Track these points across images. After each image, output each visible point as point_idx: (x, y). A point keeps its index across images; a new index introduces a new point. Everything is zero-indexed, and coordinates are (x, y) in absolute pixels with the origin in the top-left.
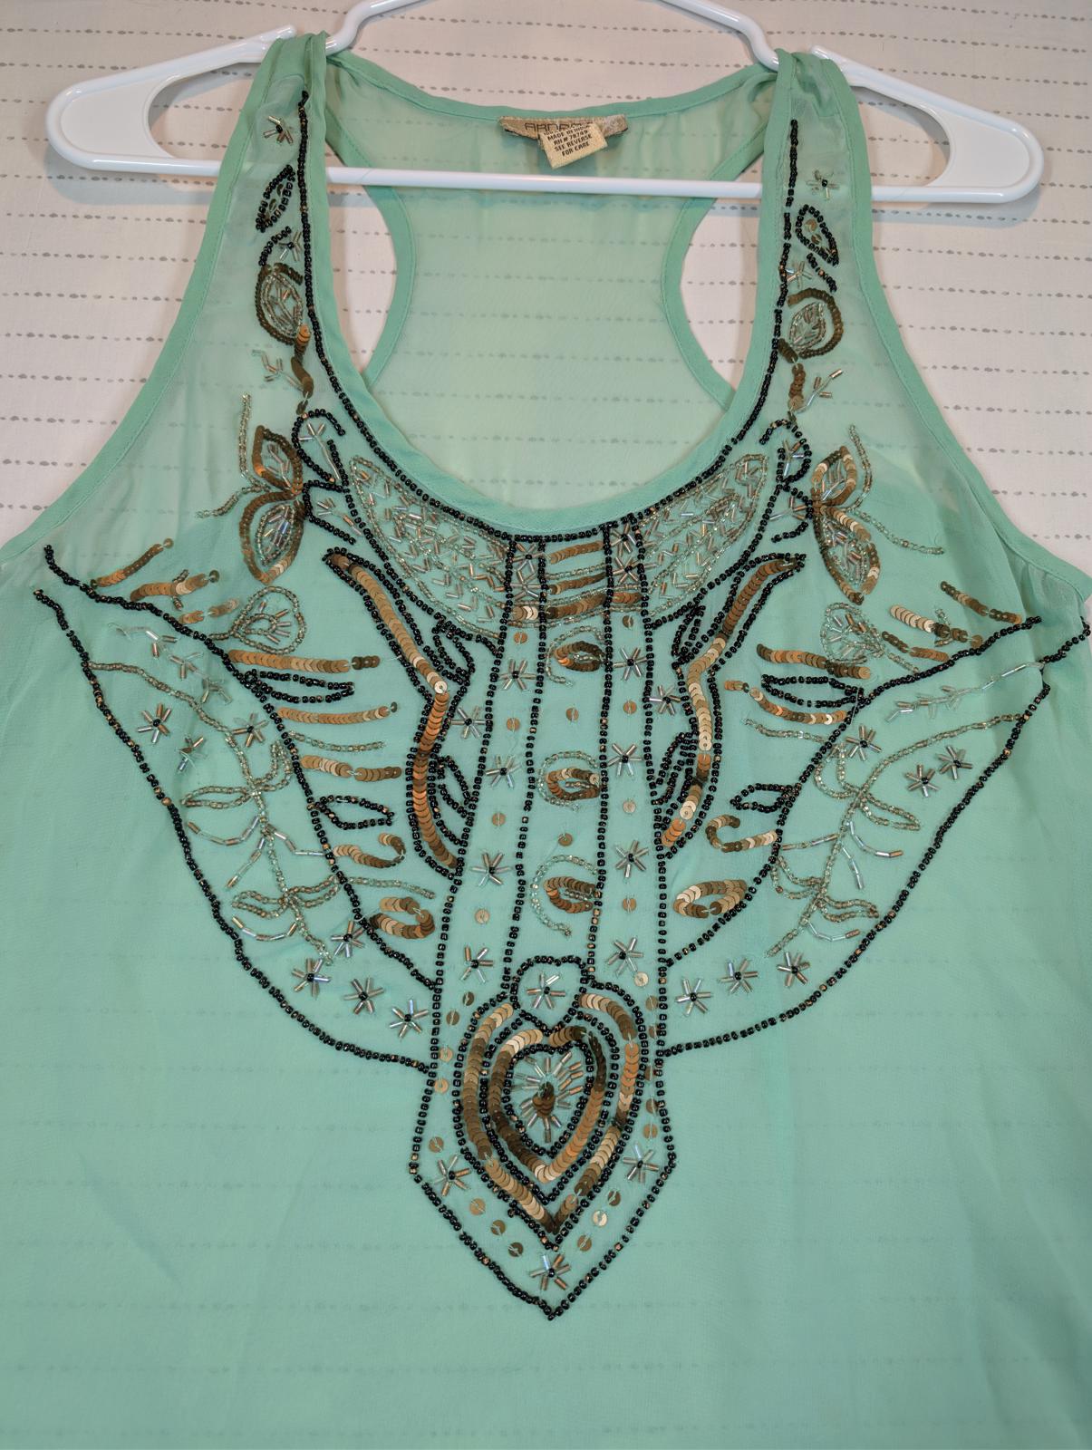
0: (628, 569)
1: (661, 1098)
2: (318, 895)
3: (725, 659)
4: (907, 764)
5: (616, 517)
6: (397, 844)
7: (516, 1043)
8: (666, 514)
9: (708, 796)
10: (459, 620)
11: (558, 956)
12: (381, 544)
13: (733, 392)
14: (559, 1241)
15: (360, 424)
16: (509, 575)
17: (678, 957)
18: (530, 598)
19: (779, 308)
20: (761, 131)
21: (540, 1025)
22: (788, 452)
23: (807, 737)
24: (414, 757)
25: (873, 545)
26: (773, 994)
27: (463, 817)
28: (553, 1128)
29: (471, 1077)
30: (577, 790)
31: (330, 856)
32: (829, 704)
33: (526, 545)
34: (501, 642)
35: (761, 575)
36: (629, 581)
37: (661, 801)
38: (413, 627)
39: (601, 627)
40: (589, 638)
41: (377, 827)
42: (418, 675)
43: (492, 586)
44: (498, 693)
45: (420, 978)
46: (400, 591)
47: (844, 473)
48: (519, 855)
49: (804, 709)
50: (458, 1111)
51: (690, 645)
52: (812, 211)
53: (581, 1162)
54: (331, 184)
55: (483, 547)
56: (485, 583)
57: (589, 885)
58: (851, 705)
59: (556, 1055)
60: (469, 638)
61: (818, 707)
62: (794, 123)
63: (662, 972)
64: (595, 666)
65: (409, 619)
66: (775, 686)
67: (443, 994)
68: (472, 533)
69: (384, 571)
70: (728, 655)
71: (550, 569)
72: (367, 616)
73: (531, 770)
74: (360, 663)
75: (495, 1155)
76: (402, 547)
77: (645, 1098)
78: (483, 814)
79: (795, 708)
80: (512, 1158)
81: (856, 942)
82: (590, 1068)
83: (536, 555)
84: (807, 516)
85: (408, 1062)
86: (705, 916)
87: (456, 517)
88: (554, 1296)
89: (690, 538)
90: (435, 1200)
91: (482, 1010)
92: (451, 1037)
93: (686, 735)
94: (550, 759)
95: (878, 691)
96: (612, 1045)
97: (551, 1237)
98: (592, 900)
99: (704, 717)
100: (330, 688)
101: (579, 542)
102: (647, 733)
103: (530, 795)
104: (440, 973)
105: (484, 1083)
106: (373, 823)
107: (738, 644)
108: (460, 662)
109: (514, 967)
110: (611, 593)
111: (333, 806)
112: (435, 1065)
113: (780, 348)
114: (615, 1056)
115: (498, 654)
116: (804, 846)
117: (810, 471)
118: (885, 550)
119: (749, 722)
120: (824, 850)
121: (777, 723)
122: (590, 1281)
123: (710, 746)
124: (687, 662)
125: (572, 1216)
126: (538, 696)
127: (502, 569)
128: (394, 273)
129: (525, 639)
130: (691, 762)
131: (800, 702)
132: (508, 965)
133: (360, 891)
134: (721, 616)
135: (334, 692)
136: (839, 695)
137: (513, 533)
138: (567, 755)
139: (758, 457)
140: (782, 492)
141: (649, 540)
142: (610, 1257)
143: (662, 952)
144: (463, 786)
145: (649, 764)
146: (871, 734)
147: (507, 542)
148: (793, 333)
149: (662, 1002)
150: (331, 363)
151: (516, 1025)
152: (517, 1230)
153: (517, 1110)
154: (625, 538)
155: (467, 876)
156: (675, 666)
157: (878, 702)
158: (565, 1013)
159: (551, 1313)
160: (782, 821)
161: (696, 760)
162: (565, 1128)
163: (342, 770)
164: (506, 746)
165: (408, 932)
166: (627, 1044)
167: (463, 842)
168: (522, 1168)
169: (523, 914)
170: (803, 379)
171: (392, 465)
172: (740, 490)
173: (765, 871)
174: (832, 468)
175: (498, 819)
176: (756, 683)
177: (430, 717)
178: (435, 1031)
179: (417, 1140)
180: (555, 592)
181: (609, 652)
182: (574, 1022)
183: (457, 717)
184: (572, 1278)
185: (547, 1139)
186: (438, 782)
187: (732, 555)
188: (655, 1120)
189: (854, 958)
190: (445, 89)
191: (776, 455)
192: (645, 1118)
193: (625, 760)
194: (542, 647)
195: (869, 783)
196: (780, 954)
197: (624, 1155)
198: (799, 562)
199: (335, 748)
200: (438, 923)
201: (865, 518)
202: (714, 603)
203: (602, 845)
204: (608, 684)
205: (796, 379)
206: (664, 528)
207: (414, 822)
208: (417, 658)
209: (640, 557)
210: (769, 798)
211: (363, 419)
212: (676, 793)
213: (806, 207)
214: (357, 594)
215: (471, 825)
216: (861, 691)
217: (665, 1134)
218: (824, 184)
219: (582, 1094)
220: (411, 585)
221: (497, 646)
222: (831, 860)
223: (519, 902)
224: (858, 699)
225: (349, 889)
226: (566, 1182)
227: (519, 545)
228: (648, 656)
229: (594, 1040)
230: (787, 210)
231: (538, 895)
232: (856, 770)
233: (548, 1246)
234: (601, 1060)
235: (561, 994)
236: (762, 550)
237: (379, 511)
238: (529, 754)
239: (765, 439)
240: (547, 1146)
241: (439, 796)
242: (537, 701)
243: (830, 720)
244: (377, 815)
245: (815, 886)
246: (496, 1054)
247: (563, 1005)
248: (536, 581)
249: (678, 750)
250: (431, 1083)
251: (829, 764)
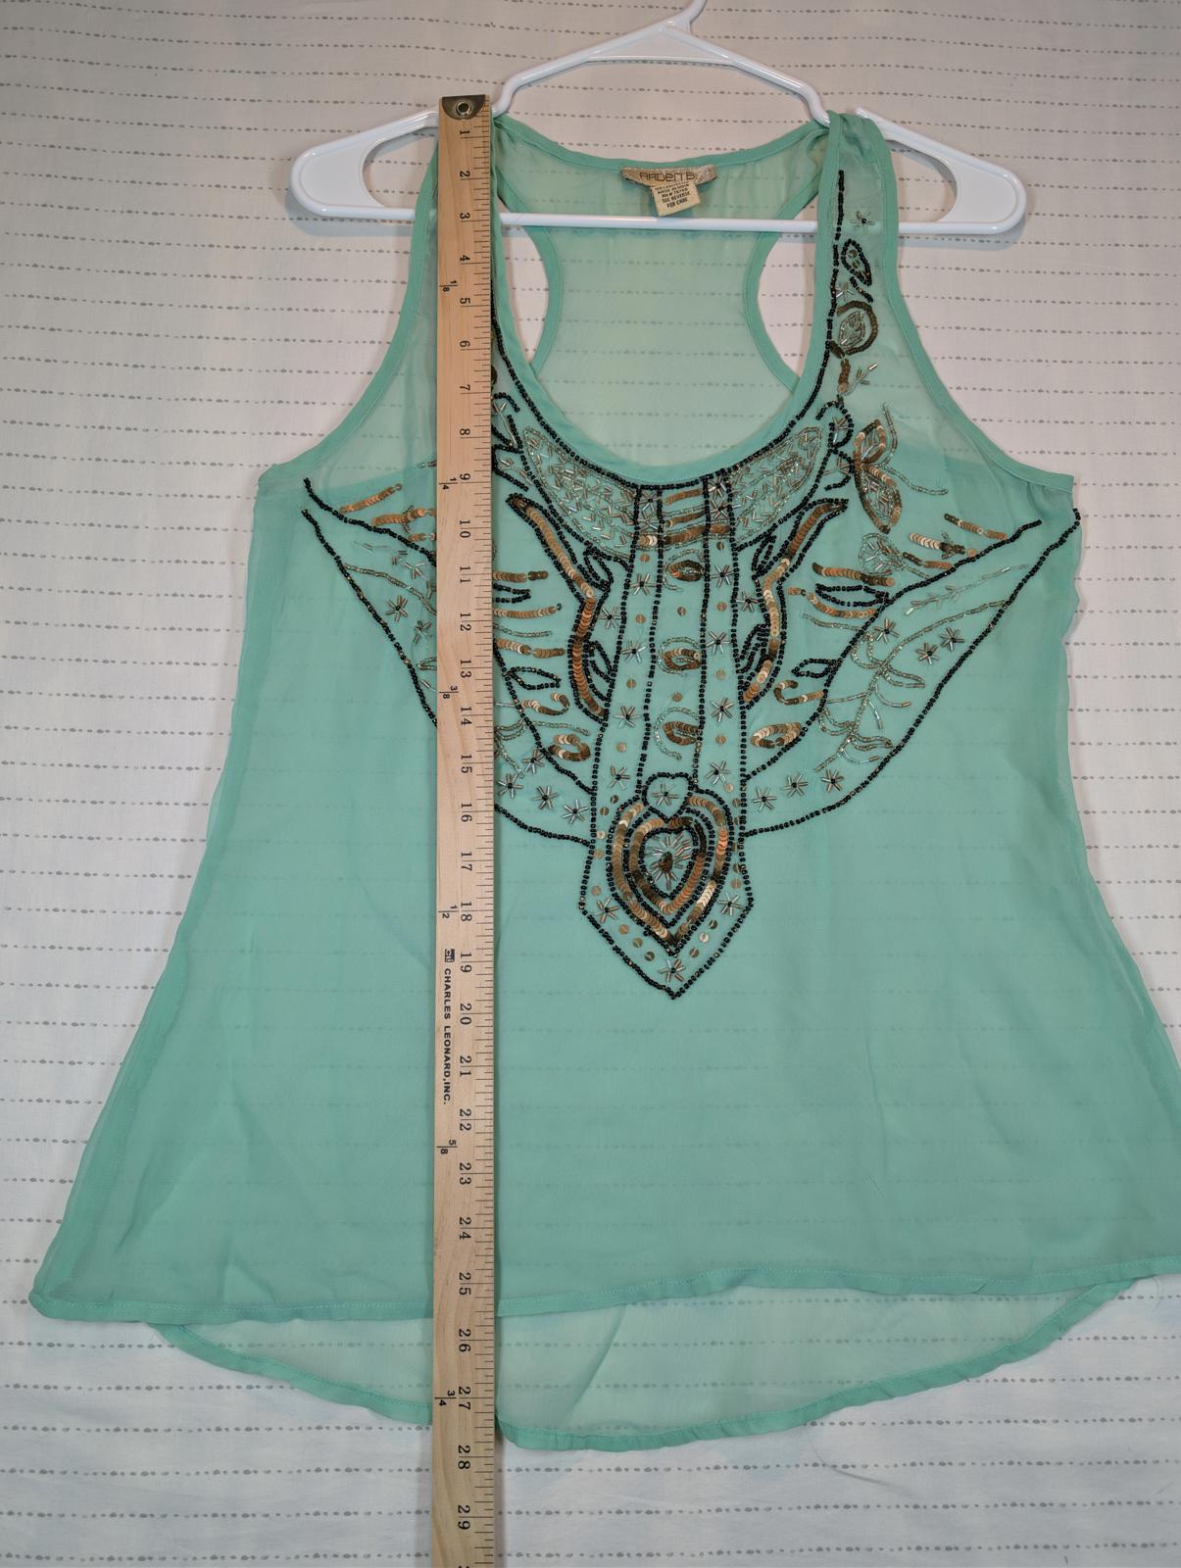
0: (721, 508)
1: (743, 863)
2: (512, 732)
3: (790, 573)
4: (918, 643)
5: (712, 471)
6: (563, 700)
7: (646, 827)
8: (748, 469)
9: (777, 668)
10: (602, 546)
11: (673, 773)
12: (546, 491)
13: (799, 379)
14: (678, 950)
15: (531, 404)
16: (636, 513)
17: (754, 773)
18: (651, 530)
19: (830, 318)
20: (817, 176)
21: (662, 816)
22: (837, 425)
23: (846, 627)
24: (573, 642)
25: (897, 491)
26: (818, 795)
27: (608, 682)
28: (672, 882)
29: (617, 847)
30: (685, 663)
31: (519, 707)
32: (863, 604)
33: (648, 492)
34: (632, 560)
35: (817, 514)
36: (722, 517)
37: (743, 671)
38: (570, 551)
39: (702, 550)
40: (694, 558)
41: (550, 689)
42: (574, 584)
43: (624, 521)
44: (629, 597)
45: (583, 787)
46: (560, 525)
47: (877, 439)
48: (646, 707)
49: (844, 608)
50: (610, 870)
51: (765, 563)
52: (854, 243)
53: (691, 902)
54: (502, 225)
55: (617, 493)
56: (620, 519)
57: (693, 727)
58: (880, 604)
59: (673, 835)
60: (609, 558)
61: (854, 606)
62: (841, 173)
63: (743, 783)
64: (697, 578)
65: (567, 545)
66: (825, 592)
67: (597, 797)
68: (609, 484)
69: (549, 511)
70: (792, 570)
71: (665, 509)
72: (537, 543)
73: (653, 651)
74: (534, 576)
75: (634, 898)
76: (561, 494)
77: (732, 863)
78: (621, 681)
79: (840, 608)
80: (645, 899)
81: (876, 764)
82: (695, 843)
83: (655, 499)
84: (850, 472)
85: (576, 840)
86: (773, 747)
87: (599, 472)
88: (675, 986)
89: (765, 486)
90: (596, 925)
91: (624, 806)
92: (604, 824)
93: (762, 626)
94: (666, 643)
95: (899, 595)
96: (709, 829)
97: (673, 949)
98: (696, 737)
99: (774, 613)
100: (514, 593)
101: (686, 489)
102: (734, 624)
103: (653, 667)
104: (595, 783)
105: (626, 853)
106: (547, 686)
107: (798, 563)
108: (603, 576)
109: (644, 780)
110: (708, 526)
111: (518, 674)
112: (594, 841)
113: (831, 347)
114: (712, 835)
115: (629, 569)
116: (842, 700)
117: (852, 439)
118: (907, 495)
119: (805, 616)
120: (858, 702)
121: (825, 618)
122: (698, 976)
123: (778, 633)
124: (763, 575)
125: (685, 936)
126: (657, 599)
127: (631, 509)
128: (546, 290)
129: (648, 559)
130: (766, 645)
131: (842, 603)
132: (640, 778)
133: (540, 730)
134: (786, 543)
135: (517, 596)
136: (871, 598)
137: (639, 484)
138: (678, 640)
139: (815, 429)
140: (832, 454)
141: (736, 488)
142: (711, 961)
143: (743, 770)
144: (607, 661)
145: (735, 645)
146: (892, 625)
147: (635, 490)
148: (841, 337)
149: (743, 802)
150: (510, 358)
151: (646, 816)
152: (650, 944)
153: (648, 868)
154: (718, 486)
155: (611, 721)
156: (754, 578)
157: (899, 603)
158: (678, 808)
159: (673, 995)
160: (828, 684)
161: (768, 643)
162: (679, 881)
163: (525, 650)
164: (636, 633)
165: (573, 757)
166: (720, 828)
167: (608, 699)
168: (652, 906)
169: (649, 746)
170: (849, 370)
171: (553, 434)
172: (802, 454)
173: (814, 717)
174: (868, 436)
175: (631, 684)
176: (811, 589)
177: (584, 614)
178: (593, 820)
179: (584, 888)
180: (668, 526)
181: (708, 567)
182: (684, 814)
183: (601, 614)
184: (686, 975)
185: (668, 886)
186: (589, 659)
187: (795, 500)
188: (738, 876)
189: (874, 775)
190: (580, 145)
191: (828, 427)
192: (732, 876)
193: (718, 642)
194: (660, 564)
195: (891, 657)
196: (824, 771)
197: (718, 899)
198: (843, 505)
199: (520, 635)
200: (593, 752)
201: (892, 472)
202: (782, 534)
203: (702, 701)
204: (707, 590)
205: (843, 370)
206: (746, 480)
207: (574, 686)
208: (572, 571)
209: (730, 500)
210: (819, 668)
211: (532, 399)
212: (754, 665)
213: (850, 241)
214: (530, 527)
215: (613, 687)
216: (887, 594)
217: (746, 886)
218: (864, 221)
219: (690, 860)
220: (568, 521)
221: (629, 564)
222: (861, 710)
223: (647, 738)
224: (884, 600)
225: (533, 729)
226: (682, 914)
227: (643, 492)
228: (735, 571)
229: (698, 826)
230: (836, 243)
231: (659, 735)
232: (881, 650)
233: (671, 954)
234: (703, 837)
235: (675, 797)
236: (816, 497)
237: (544, 467)
238: (651, 639)
239: (819, 416)
240: (668, 892)
241: (590, 669)
242: (657, 602)
243: (865, 614)
244: (549, 681)
245: (849, 729)
246: (633, 835)
247: (676, 804)
248: (656, 518)
249: (756, 636)
250: (591, 852)
251: (862, 645)
